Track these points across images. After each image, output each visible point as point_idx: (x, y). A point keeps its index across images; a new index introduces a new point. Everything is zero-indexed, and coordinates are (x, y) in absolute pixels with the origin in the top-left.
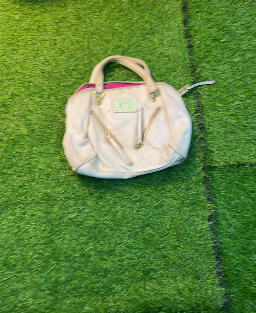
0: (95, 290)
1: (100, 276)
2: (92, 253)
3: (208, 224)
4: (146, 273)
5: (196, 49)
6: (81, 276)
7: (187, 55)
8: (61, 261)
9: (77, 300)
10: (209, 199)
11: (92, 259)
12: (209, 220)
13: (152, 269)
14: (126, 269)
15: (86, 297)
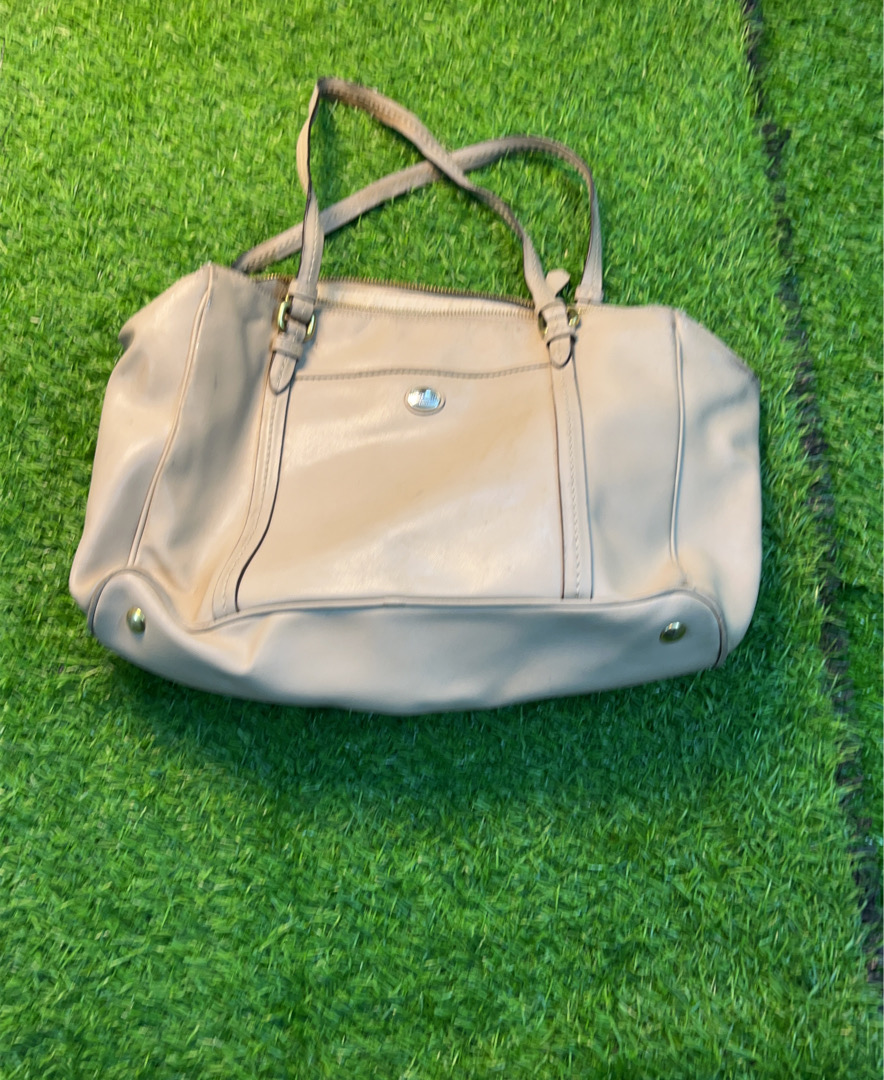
0: (438, 1011)
1: (454, 962)
2: (425, 879)
3: (836, 793)
4: (619, 956)
5: (793, 160)
6: (388, 960)
7: (762, 180)
8: (316, 905)
9: (373, 1046)
10: (839, 705)
11: (427, 900)
12: (840, 779)
13: (640, 946)
14: (548, 942)
15: (405, 1036)
